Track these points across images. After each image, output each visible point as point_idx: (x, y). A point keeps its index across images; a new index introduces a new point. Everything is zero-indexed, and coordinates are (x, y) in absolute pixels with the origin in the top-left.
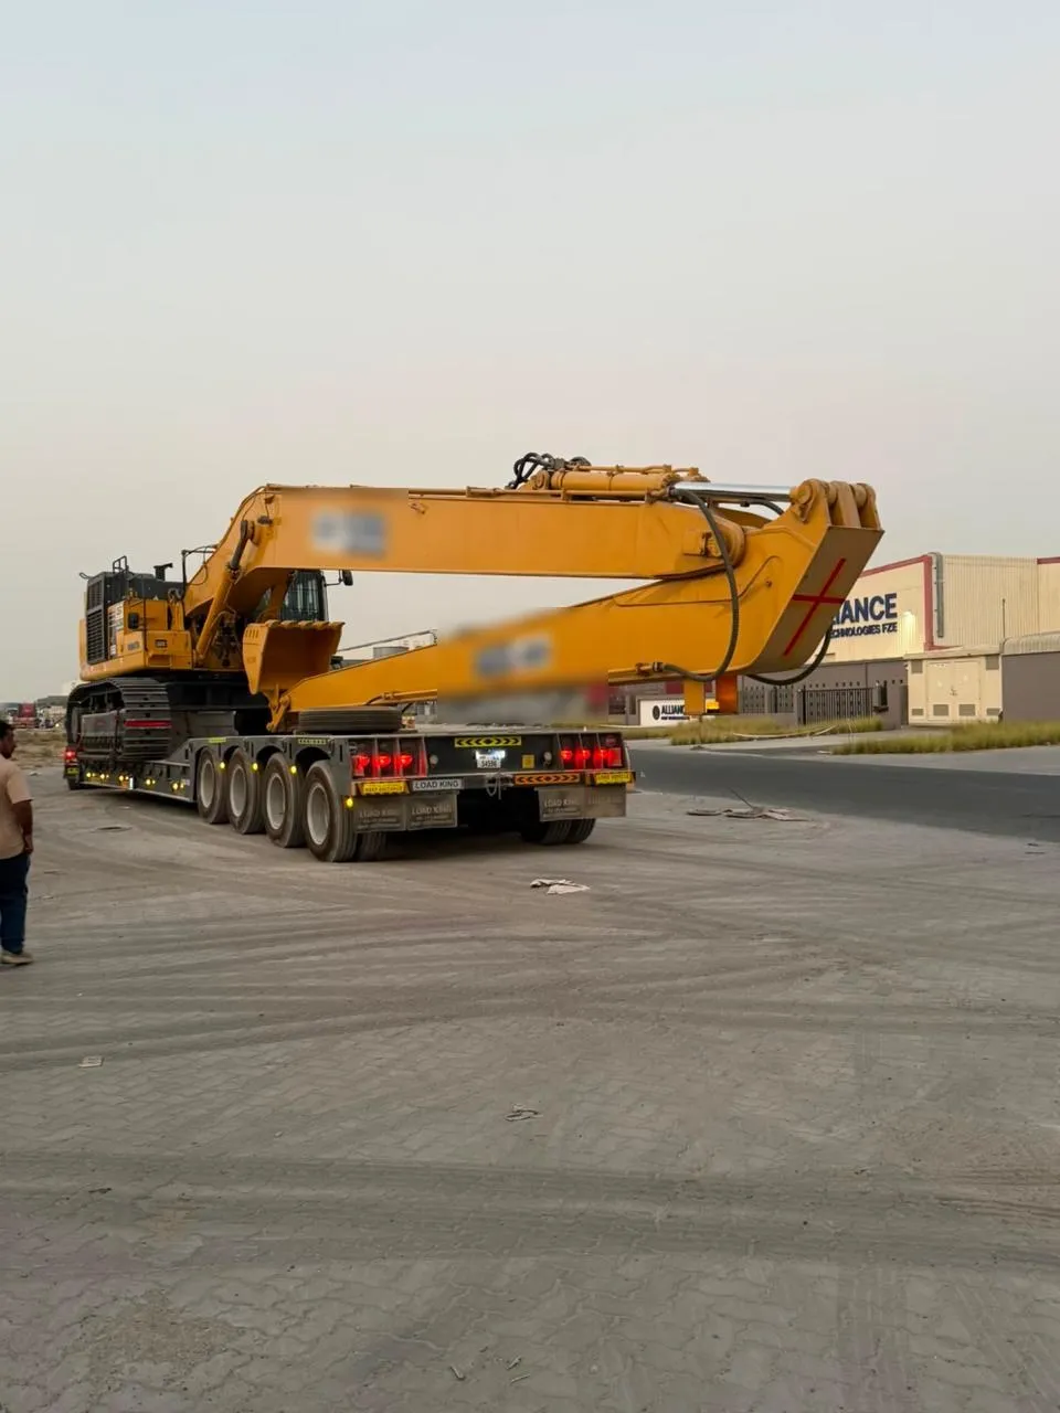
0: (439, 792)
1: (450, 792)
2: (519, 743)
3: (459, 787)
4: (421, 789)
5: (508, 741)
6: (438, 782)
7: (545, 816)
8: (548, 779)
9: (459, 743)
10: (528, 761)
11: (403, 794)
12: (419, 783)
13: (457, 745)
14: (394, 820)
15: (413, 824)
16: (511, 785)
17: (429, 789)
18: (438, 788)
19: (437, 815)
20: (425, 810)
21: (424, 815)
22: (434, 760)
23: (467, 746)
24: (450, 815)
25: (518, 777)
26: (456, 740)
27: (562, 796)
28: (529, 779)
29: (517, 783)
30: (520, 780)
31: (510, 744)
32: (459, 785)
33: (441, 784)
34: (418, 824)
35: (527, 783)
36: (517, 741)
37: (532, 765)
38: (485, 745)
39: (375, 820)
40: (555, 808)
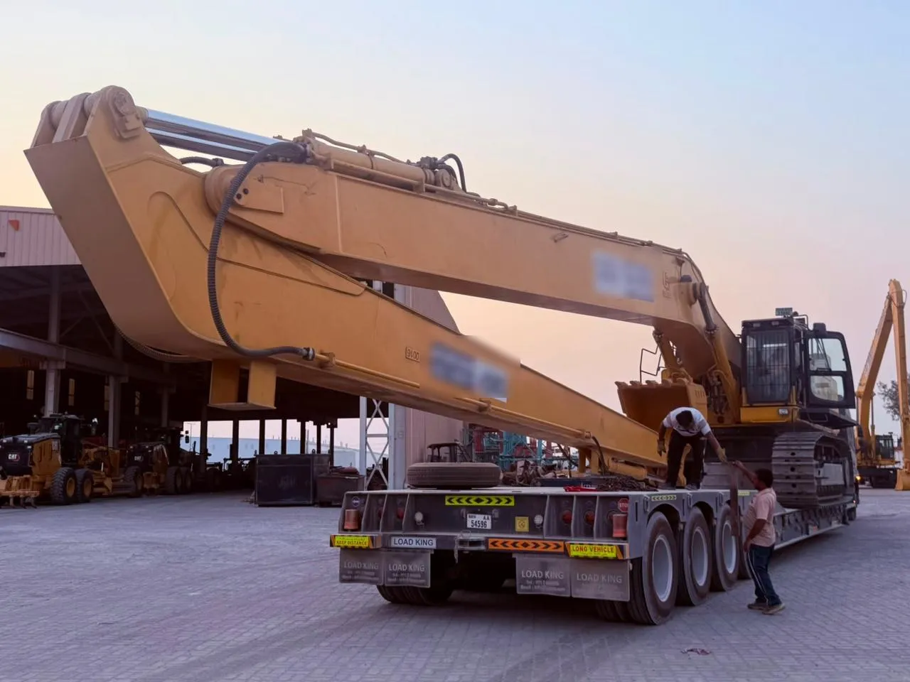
0: (415, 550)
1: (424, 551)
2: (512, 504)
3: (434, 546)
4: (398, 546)
5: (500, 501)
6: (414, 539)
7: (522, 587)
8: (525, 545)
9: (450, 501)
10: (522, 524)
13: (447, 503)
14: (373, 574)
15: (390, 580)
16: (483, 548)
17: (406, 545)
18: (414, 545)
19: (412, 573)
20: (399, 566)
21: (400, 572)
22: (419, 517)
23: (456, 503)
24: (423, 575)
25: (490, 541)
26: (447, 498)
27: (544, 567)
28: (503, 544)
29: (491, 547)
30: (493, 544)
31: (502, 504)
32: (432, 544)
33: (417, 542)
34: (395, 580)
35: (502, 547)
36: (509, 501)
37: (526, 529)
38: (475, 504)
39: (357, 572)
40: (534, 579)
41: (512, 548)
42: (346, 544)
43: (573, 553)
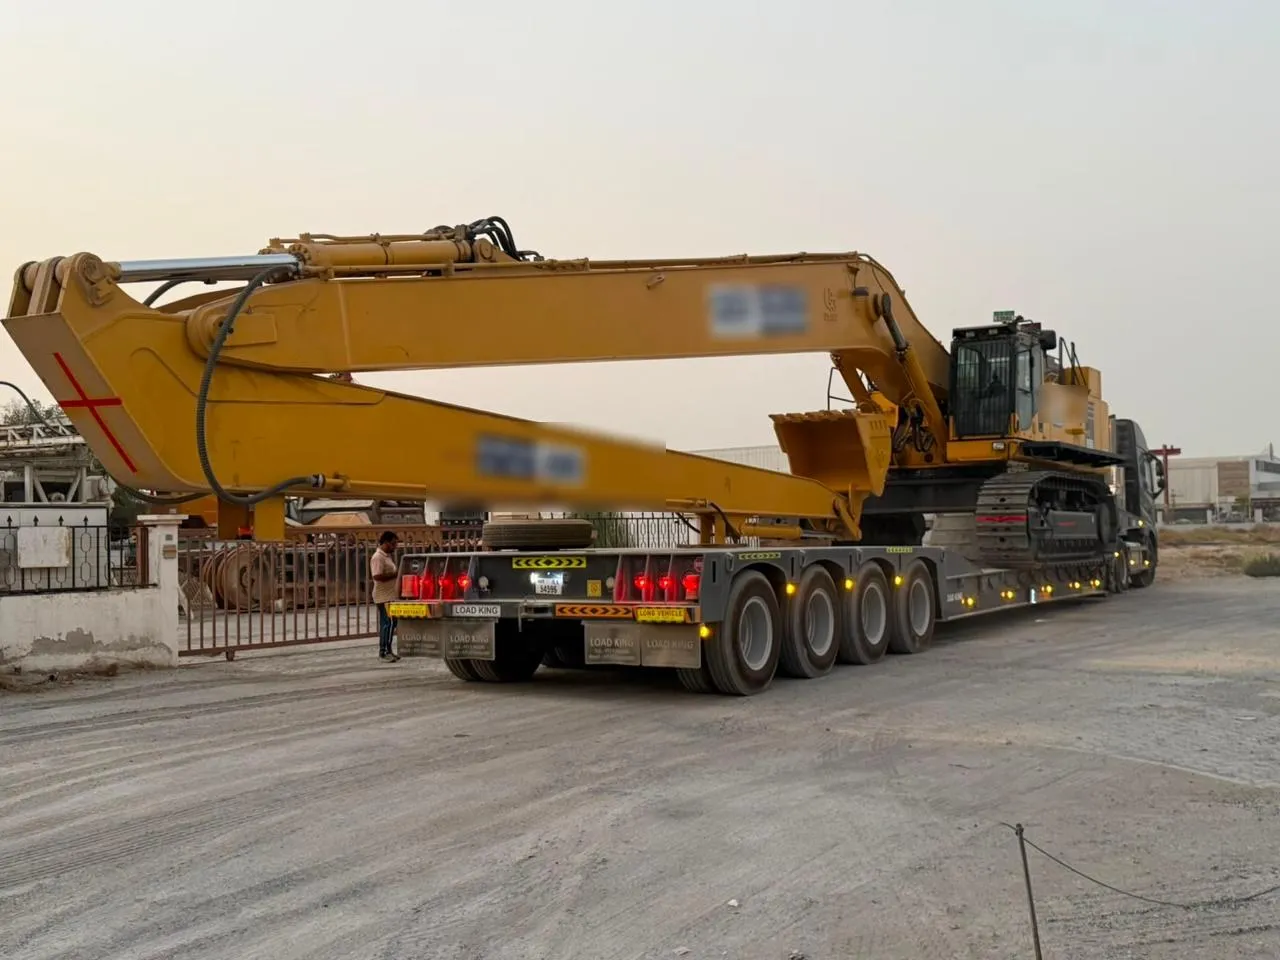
0: (477, 619)
1: (487, 619)
2: (584, 565)
3: (499, 614)
4: (461, 614)
5: (571, 562)
6: (477, 607)
7: (591, 657)
8: (594, 611)
9: (517, 563)
10: (593, 587)
11: (425, 618)
12: (459, 607)
13: (515, 566)
14: (433, 646)
15: (452, 653)
16: (549, 615)
17: (468, 614)
18: (477, 614)
19: (475, 644)
20: (462, 637)
21: (462, 644)
22: (484, 582)
23: (524, 566)
24: (487, 645)
25: (558, 607)
26: (514, 560)
27: (614, 634)
28: (572, 610)
29: (558, 614)
30: (561, 610)
31: (573, 566)
32: (497, 612)
33: (480, 610)
34: (457, 652)
35: (569, 614)
36: (581, 562)
37: (598, 593)
38: (544, 566)
39: (416, 645)
40: (603, 648)
41: (581, 614)
42: (402, 614)
43: (641, 618)
